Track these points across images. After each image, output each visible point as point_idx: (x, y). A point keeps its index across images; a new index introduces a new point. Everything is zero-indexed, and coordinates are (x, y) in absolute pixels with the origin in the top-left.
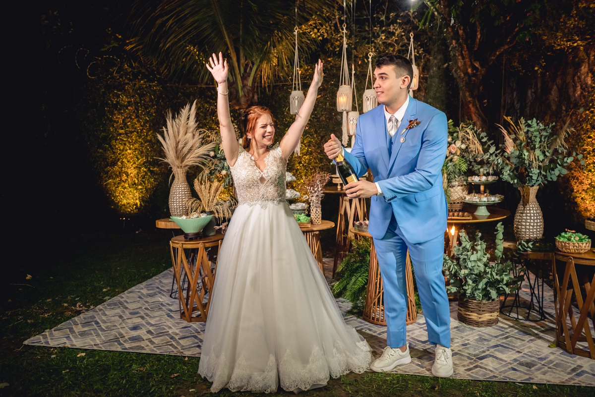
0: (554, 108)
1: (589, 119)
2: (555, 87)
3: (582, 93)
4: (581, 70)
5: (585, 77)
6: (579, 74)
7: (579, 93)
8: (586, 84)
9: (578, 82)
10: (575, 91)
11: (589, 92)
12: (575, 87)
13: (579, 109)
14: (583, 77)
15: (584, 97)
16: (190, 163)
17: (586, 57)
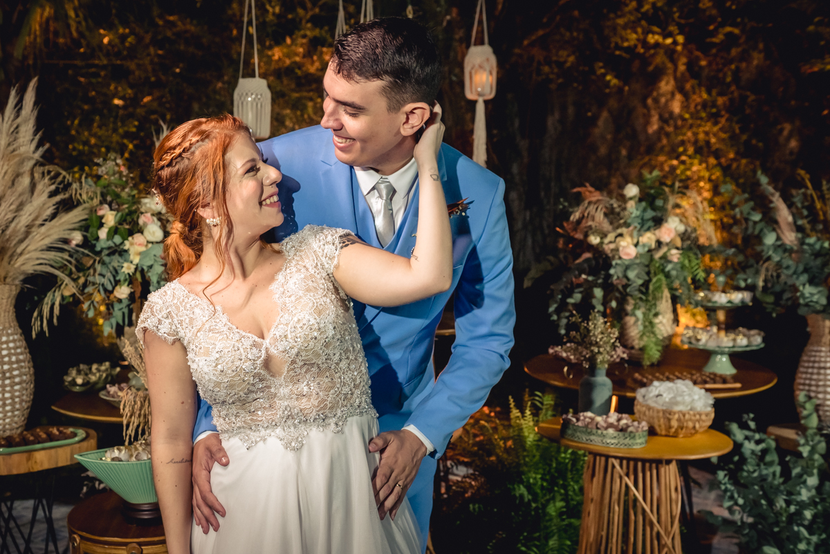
0: (603, 150)
1: (677, 175)
2: (605, 114)
3: (661, 129)
4: (659, 88)
5: (667, 101)
6: (655, 94)
7: (655, 127)
8: (671, 113)
9: (655, 109)
10: (647, 123)
11: (676, 127)
12: (647, 117)
13: (657, 155)
14: (663, 100)
15: (667, 135)
16: (30, 268)
17: (670, 65)
